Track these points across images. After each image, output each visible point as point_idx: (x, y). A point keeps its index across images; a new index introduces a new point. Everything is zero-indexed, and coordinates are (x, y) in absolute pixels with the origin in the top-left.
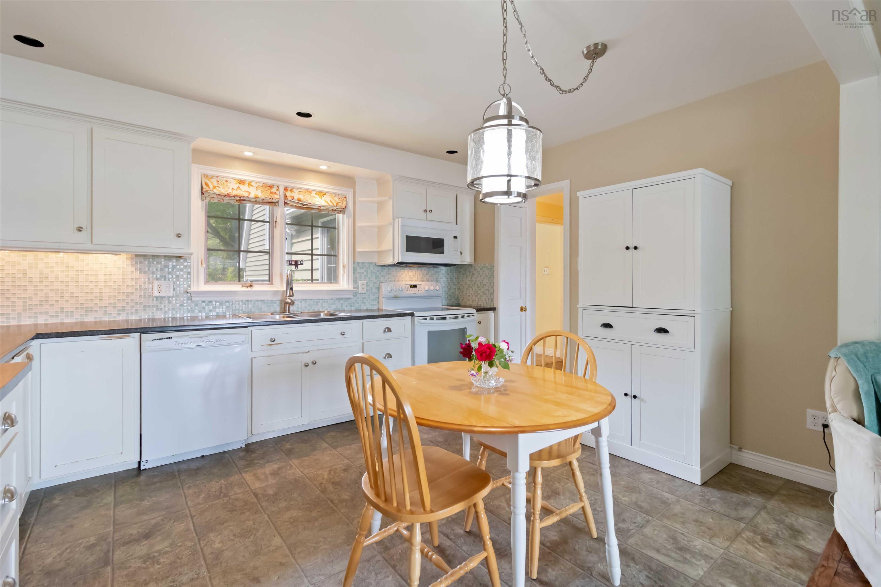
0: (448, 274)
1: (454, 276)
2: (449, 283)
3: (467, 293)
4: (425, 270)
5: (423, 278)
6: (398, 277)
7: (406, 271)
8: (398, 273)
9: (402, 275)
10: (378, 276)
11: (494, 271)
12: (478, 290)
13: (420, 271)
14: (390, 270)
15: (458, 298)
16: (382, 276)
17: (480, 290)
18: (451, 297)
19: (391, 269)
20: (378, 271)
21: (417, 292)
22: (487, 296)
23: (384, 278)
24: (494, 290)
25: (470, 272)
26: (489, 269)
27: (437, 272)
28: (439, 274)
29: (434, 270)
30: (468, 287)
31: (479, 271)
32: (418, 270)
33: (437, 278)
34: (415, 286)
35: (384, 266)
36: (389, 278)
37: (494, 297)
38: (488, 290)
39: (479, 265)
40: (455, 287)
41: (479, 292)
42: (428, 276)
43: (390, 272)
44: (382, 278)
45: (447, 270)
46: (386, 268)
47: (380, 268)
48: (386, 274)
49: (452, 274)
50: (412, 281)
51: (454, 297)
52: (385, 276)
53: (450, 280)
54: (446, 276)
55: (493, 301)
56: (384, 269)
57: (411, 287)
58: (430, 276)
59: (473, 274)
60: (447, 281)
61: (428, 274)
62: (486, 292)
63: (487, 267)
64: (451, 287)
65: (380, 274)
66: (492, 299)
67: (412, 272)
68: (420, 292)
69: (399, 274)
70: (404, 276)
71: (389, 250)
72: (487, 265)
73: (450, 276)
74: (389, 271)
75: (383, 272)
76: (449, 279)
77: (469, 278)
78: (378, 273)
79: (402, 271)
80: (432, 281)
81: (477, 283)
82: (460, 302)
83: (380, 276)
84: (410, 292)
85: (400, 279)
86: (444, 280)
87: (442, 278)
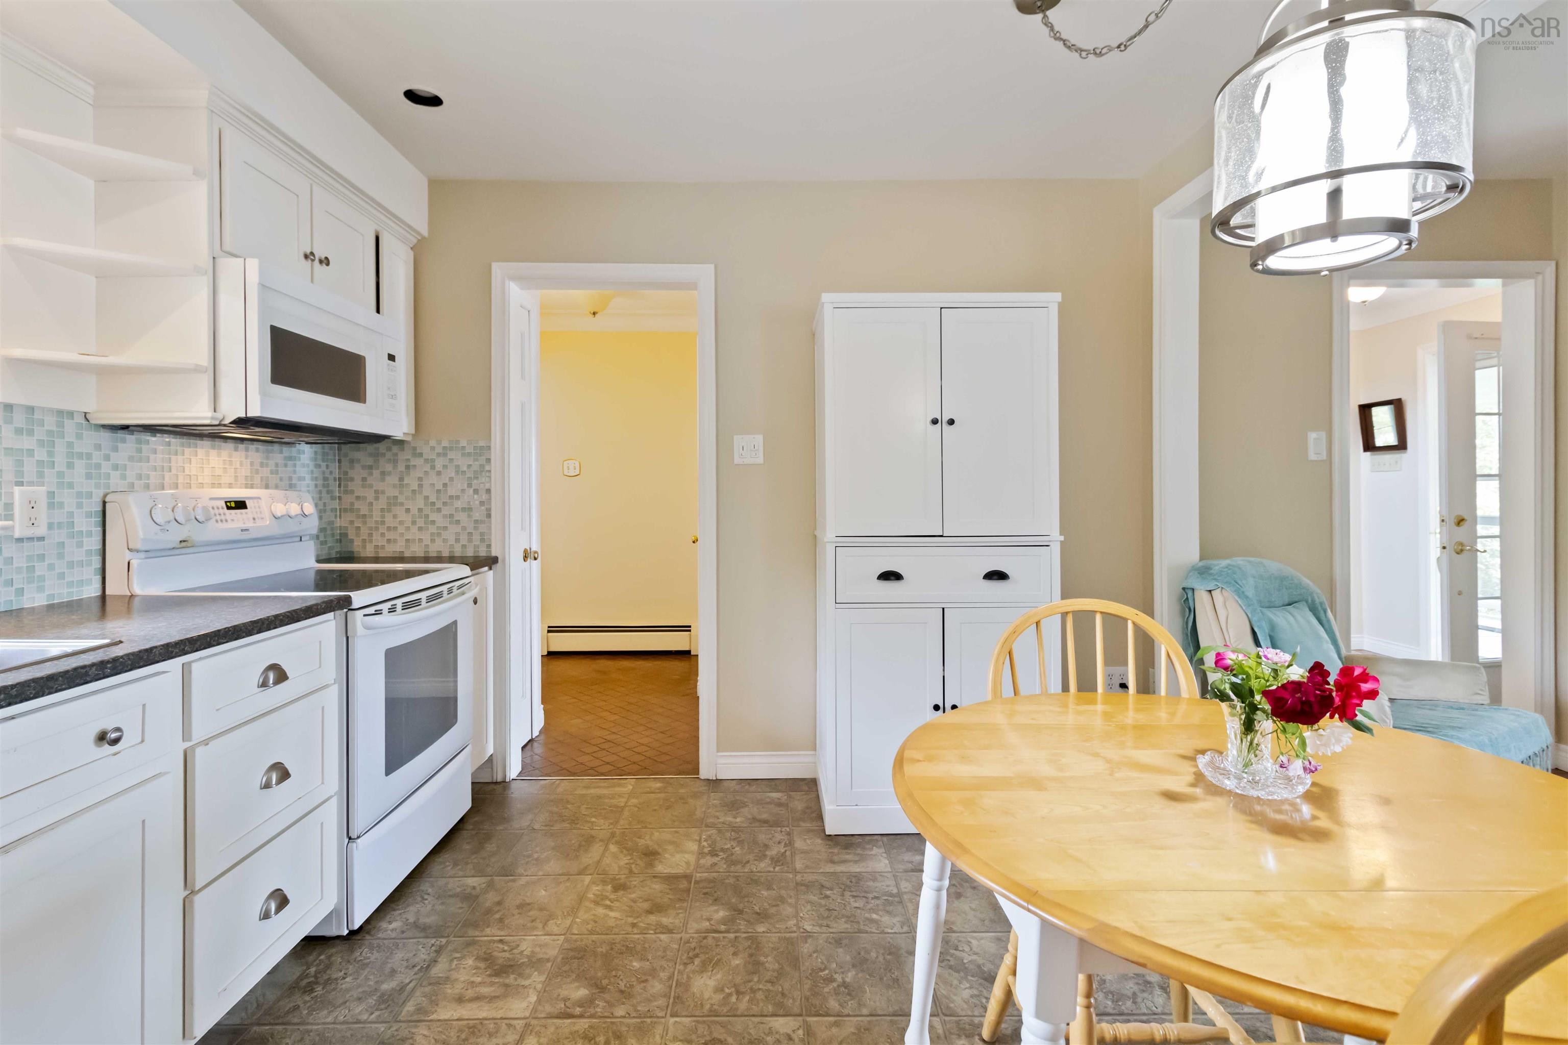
0: (318, 466)
1: (331, 473)
2: (320, 492)
3: (383, 523)
4: (257, 450)
5: (252, 477)
6: (174, 471)
7: (201, 452)
8: (173, 458)
9: (187, 466)
10: (98, 466)
11: (489, 460)
12: (427, 511)
13: (243, 453)
14: (144, 447)
15: (343, 537)
16: (116, 467)
17: (439, 510)
18: (325, 537)
19: (148, 442)
20: (98, 447)
21: (249, 524)
22: (464, 528)
23: (124, 477)
24: (489, 510)
25: (395, 462)
26: (469, 454)
27: (290, 458)
28: (295, 465)
29: (281, 452)
30: (389, 504)
31: (433, 461)
32: (236, 449)
33: (290, 479)
34: (241, 505)
35: (125, 428)
36: (139, 477)
37: (490, 528)
38: (468, 510)
39: (432, 443)
40: (336, 504)
41: (433, 516)
42: (266, 472)
43: (144, 454)
44: (115, 476)
45: (316, 453)
46: (131, 438)
47: (106, 435)
48: (131, 459)
49: (327, 467)
50: (220, 485)
51: (333, 535)
52: (125, 467)
53: (324, 486)
54: (312, 472)
55: (484, 538)
56: (124, 441)
57: (229, 508)
58: (272, 473)
59: (408, 467)
60: (316, 486)
61: (267, 465)
62: (462, 516)
63: (463, 448)
64: (325, 504)
65: (107, 458)
66: (482, 534)
67: (219, 455)
68: (259, 523)
69: (177, 461)
70: (192, 469)
71: (198, 369)
72: (463, 443)
73: (324, 473)
74: (139, 451)
75: (115, 449)
76: (320, 482)
77: (393, 480)
78: (97, 457)
79: (187, 450)
80: (277, 487)
81: (425, 493)
82: (357, 547)
83: (106, 467)
84: (230, 525)
85: (181, 480)
86: (308, 486)
87: (304, 479)
